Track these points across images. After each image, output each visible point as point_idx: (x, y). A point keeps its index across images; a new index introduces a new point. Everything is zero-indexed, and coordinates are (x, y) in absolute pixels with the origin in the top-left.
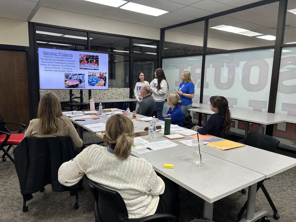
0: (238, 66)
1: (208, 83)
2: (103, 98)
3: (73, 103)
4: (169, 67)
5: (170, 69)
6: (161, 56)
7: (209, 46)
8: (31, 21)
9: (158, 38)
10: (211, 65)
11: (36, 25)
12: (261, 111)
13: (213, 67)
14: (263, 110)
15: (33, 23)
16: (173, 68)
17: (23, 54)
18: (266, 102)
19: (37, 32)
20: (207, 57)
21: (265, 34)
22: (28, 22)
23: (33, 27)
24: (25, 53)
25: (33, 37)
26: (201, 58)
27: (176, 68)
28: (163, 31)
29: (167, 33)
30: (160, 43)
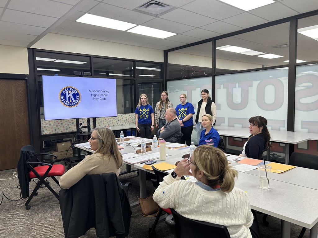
0: (251, 86)
1: (220, 104)
4: (175, 90)
5: (177, 91)
6: (166, 79)
7: (218, 67)
8: (31, 47)
9: (161, 60)
10: (222, 86)
11: (36, 51)
12: (280, 130)
13: (224, 88)
14: (282, 129)
15: (33, 49)
16: (180, 90)
17: (22, 83)
18: (284, 121)
19: (38, 59)
20: (217, 78)
22: (29, 49)
23: (33, 53)
24: (24, 81)
25: (33, 64)
26: (210, 79)
27: (184, 91)
28: (166, 53)
29: (169, 54)
30: (163, 66)
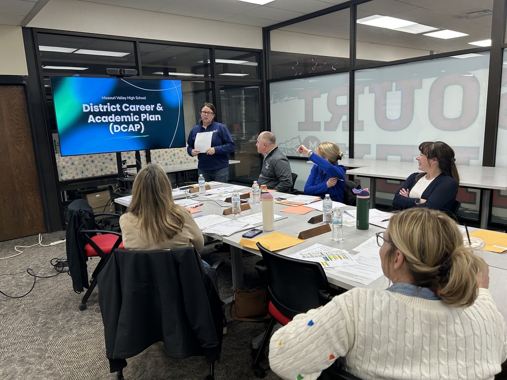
0: (420, 87)
1: (363, 121)
2: (171, 162)
3: (127, 177)
4: (283, 98)
5: (287, 100)
6: (268, 79)
7: (359, 56)
8: (29, 25)
9: (258, 46)
10: (367, 89)
11: (38, 32)
13: (370, 92)
14: (472, 162)
15: (31, 29)
16: (292, 98)
17: (17, 91)
18: (478, 148)
19: (42, 48)
20: (360, 76)
21: (441, 27)
22: (24, 29)
23: (33, 37)
24: (20, 88)
25: (34, 58)
26: (346, 77)
27: (298, 99)
28: (266, 32)
29: (273, 33)
30: (261, 55)
